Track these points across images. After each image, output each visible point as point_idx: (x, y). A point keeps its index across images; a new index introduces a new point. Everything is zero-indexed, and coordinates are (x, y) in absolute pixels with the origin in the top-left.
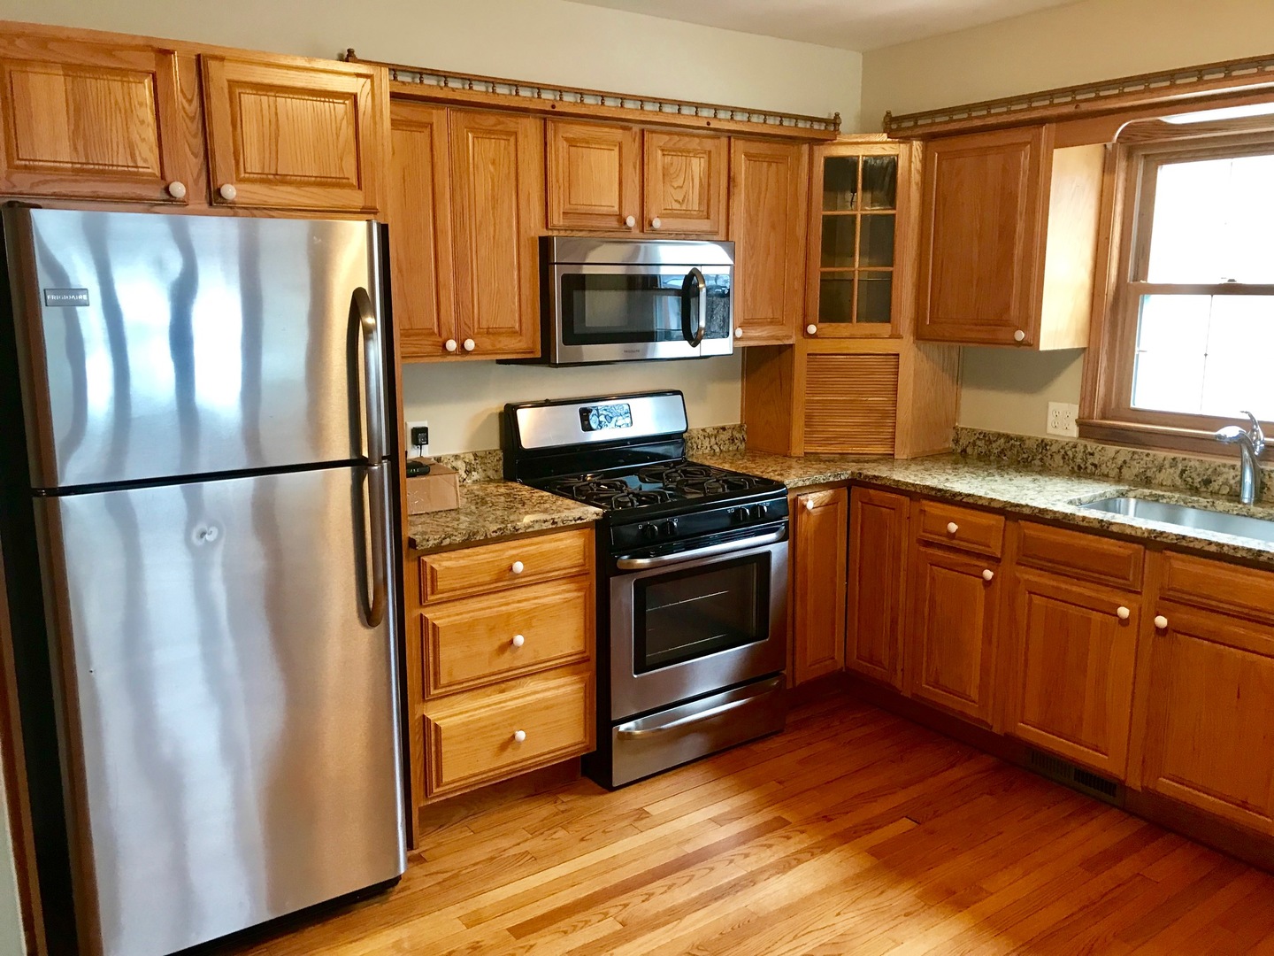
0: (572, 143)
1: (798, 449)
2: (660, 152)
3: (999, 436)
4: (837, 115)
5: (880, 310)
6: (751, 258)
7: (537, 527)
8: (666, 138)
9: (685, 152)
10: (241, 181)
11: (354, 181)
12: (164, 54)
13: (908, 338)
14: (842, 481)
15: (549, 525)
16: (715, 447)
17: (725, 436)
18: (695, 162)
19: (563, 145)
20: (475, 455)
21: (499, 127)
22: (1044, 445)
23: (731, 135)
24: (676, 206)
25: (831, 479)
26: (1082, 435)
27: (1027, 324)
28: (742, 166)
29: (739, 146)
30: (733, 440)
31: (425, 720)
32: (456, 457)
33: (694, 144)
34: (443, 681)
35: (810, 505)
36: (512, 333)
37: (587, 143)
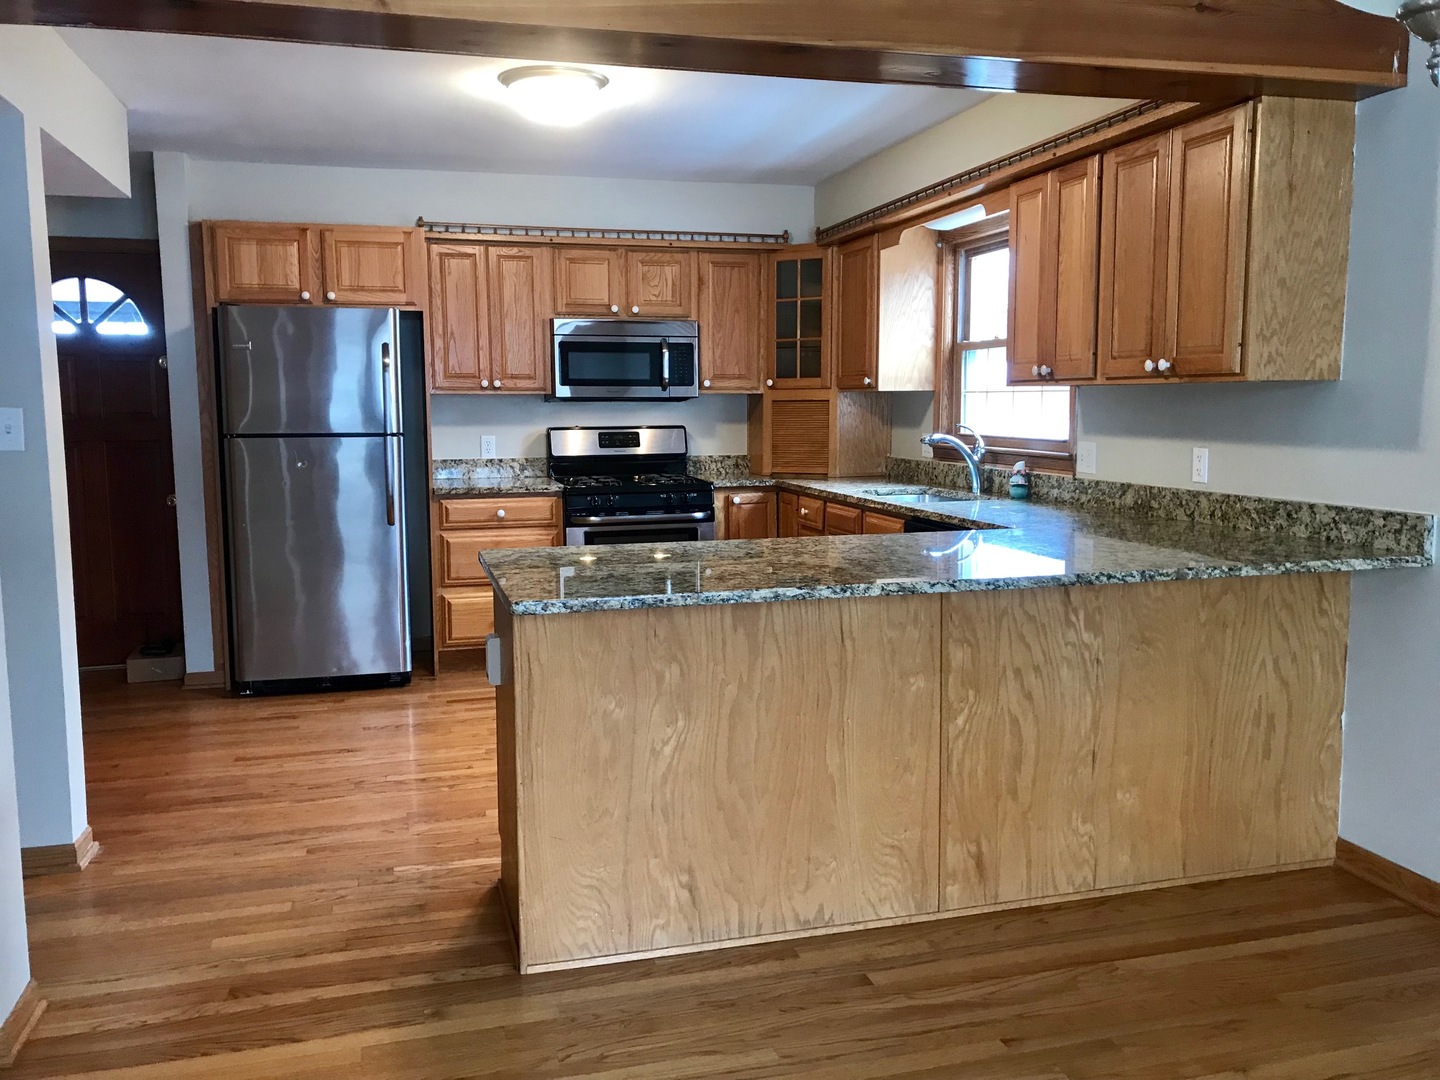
0: (572, 261)
1: (767, 470)
2: (640, 265)
3: (903, 460)
4: (786, 232)
5: (813, 370)
6: (718, 332)
7: (515, 491)
8: (644, 254)
9: (661, 264)
10: (339, 290)
11: (401, 288)
12: (303, 230)
13: (834, 388)
14: (766, 486)
15: (523, 491)
16: (721, 470)
17: (730, 462)
18: (668, 269)
19: (563, 261)
20: (526, 459)
21: (520, 254)
22: (918, 464)
23: (700, 250)
24: (654, 298)
25: (757, 484)
26: (936, 456)
27: (871, 372)
28: (709, 271)
29: (706, 256)
30: (738, 466)
31: (443, 599)
32: (513, 460)
33: (667, 257)
34: (453, 575)
35: (737, 500)
36: (529, 377)
37: (584, 260)
